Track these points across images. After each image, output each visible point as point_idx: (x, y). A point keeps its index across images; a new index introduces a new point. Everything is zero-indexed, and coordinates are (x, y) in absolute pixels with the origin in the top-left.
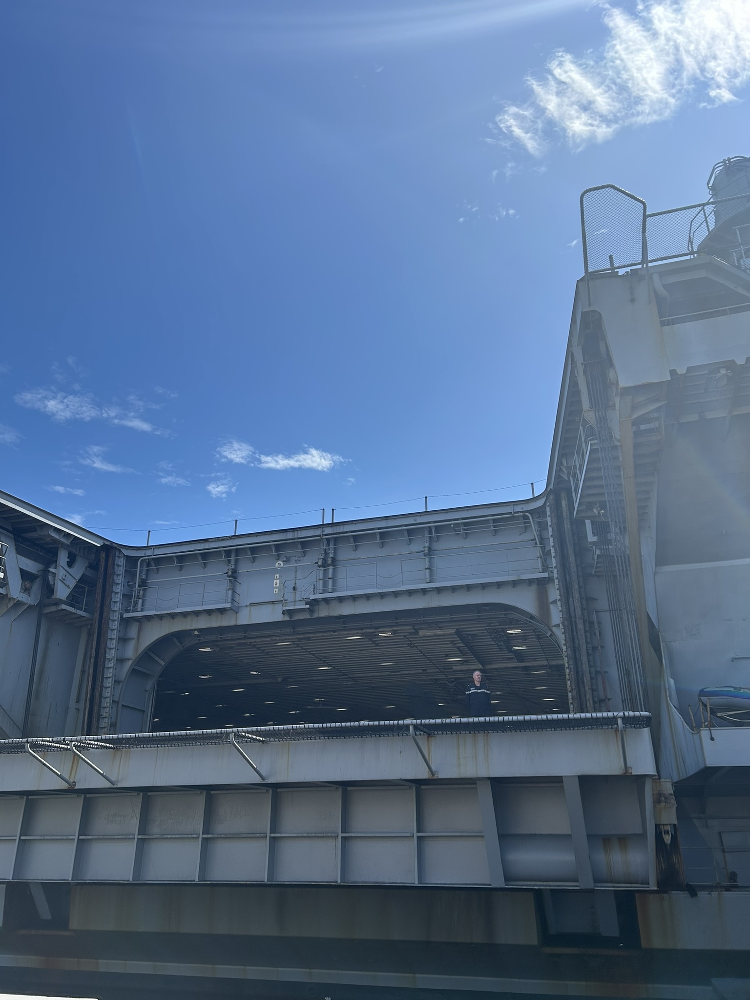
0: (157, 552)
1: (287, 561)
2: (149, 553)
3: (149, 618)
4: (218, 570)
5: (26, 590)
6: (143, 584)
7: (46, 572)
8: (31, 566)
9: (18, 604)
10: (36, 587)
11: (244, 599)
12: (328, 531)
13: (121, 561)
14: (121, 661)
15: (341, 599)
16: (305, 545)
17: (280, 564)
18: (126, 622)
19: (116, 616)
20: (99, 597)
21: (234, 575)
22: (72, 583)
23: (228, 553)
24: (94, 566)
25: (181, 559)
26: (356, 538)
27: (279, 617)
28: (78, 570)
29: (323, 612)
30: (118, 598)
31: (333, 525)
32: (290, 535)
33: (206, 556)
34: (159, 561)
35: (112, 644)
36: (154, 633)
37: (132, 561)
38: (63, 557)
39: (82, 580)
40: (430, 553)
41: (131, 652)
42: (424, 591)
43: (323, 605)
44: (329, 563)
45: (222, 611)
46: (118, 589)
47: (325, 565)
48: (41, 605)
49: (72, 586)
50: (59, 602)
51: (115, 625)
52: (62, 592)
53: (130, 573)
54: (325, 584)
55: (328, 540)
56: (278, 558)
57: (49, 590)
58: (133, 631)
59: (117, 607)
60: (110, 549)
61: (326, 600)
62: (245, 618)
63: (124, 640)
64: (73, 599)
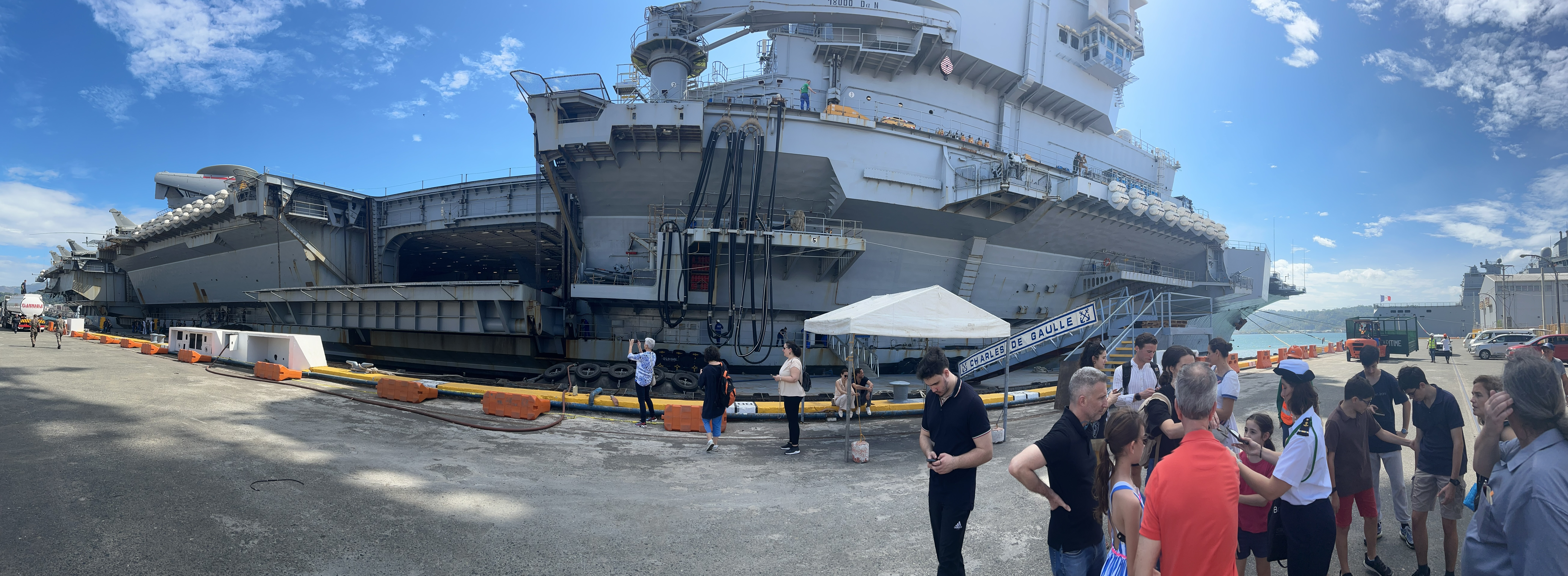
0: (389, 198)
1: (446, 200)
2: (386, 199)
3: (389, 228)
4: (417, 205)
5: (338, 222)
6: (386, 213)
7: (344, 213)
8: (339, 211)
9: (336, 228)
10: (342, 220)
11: (428, 219)
12: (463, 186)
13: (374, 204)
14: (380, 247)
15: (470, 219)
16: (454, 193)
17: (443, 202)
18: (380, 230)
19: (375, 229)
20: (367, 221)
21: (423, 208)
22: (356, 216)
23: (420, 198)
24: (364, 207)
25: (400, 201)
26: (477, 190)
27: (444, 227)
28: (358, 210)
29: (462, 225)
30: (375, 220)
31: (466, 183)
32: (446, 189)
33: (410, 199)
34: (391, 202)
35: (376, 240)
36: (392, 235)
37: (379, 203)
38: (350, 206)
39: (360, 213)
40: (510, 197)
41: (384, 243)
42: (507, 216)
43: (462, 222)
44: (465, 202)
45: (419, 225)
46: (375, 216)
47: (462, 203)
48: (345, 227)
49: (356, 217)
50: (351, 225)
51: (375, 232)
52: (352, 221)
53: (379, 209)
54: (463, 212)
55: (464, 191)
56: (442, 199)
57: (347, 220)
58: (384, 234)
59: (375, 225)
60: (369, 199)
61: (464, 220)
62: (430, 227)
63: (380, 238)
64: (358, 223)
